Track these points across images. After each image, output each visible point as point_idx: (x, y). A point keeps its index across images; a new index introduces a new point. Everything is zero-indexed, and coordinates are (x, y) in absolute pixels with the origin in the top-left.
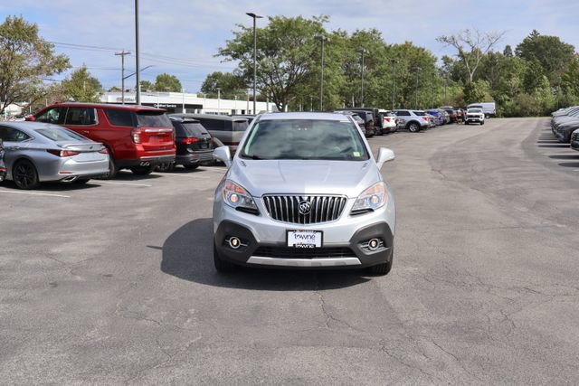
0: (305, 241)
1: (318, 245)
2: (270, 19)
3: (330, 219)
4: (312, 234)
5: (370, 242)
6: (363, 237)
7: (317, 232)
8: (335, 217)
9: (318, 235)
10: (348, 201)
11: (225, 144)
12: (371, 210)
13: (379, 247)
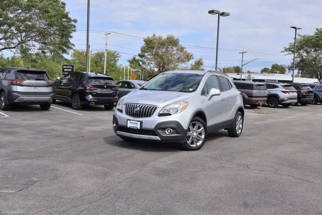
0: (134, 125)
1: (139, 128)
2: (317, 29)
3: (147, 117)
4: (137, 122)
5: (166, 130)
6: (161, 127)
7: (138, 121)
8: (150, 116)
9: (139, 123)
10: (157, 109)
11: (249, 96)
12: (170, 115)
13: (173, 133)
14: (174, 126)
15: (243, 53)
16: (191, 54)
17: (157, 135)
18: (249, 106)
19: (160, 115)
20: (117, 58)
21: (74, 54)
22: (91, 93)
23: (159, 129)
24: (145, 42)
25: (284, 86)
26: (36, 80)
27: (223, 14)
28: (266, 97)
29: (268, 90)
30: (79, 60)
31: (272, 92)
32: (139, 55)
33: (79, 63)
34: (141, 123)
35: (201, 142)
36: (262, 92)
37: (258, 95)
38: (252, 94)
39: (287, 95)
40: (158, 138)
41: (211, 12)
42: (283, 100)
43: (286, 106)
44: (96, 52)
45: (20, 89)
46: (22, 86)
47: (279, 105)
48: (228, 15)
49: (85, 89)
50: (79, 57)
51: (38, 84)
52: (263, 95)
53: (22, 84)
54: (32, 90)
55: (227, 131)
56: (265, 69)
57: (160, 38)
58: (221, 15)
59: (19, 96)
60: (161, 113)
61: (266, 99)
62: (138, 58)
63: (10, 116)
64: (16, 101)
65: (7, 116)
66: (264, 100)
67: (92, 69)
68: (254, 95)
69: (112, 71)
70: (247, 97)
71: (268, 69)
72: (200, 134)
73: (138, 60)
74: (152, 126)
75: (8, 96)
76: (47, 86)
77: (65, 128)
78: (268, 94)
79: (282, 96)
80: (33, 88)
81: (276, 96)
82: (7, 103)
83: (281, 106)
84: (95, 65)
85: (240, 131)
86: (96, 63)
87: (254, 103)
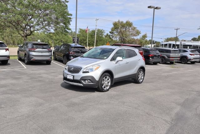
0: (70, 78)
1: (72, 79)
5: (86, 81)
6: (84, 79)
7: (72, 75)
8: (78, 73)
9: (72, 76)
10: (82, 69)
11: (168, 57)
12: (89, 72)
13: (90, 82)
14: (90, 78)
15: (177, 29)
16: (139, 31)
17: (81, 83)
18: (169, 62)
19: (84, 72)
20: (103, 33)
21: (80, 31)
22: (72, 56)
23: (82, 80)
24: (113, 25)
25: (191, 51)
26: (42, 49)
27: (157, 8)
28: (179, 57)
29: (180, 53)
30: (83, 34)
31: (184, 55)
32: (110, 32)
33: (82, 36)
34: (74, 76)
35: (108, 87)
36: (177, 54)
37: (173, 56)
38: (170, 56)
39: (193, 56)
40: (82, 85)
41: (149, 7)
42: (190, 60)
43: (193, 63)
44: (91, 30)
45: (34, 53)
46: (35, 52)
47: (188, 62)
48: (160, 8)
49: (69, 53)
50: (82, 33)
51: (43, 51)
52: (177, 56)
53: (35, 51)
54: (40, 54)
55: (133, 80)
56: (194, 38)
57: (122, 22)
58: (155, 9)
59: (33, 57)
60: (84, 71)
61: (179, 58)
62: (109, 34)
63: (27, 68)
64: (32, 60)
65: (25, 68)
66: (178, 60)
67: (89, 39)
68: (171, 56)
69: (100, 40)
70: (167, 58)
71: (196, 38)
72: (108, 83)
73: (110, 35)
74: (79, 78)
75: (28, 57)
76: (48, 52)
77: (48, 76)
78: (180, 56)
79: (190, 57)
80: (40, 53)
81: (186, 57)
82: (28, 61)
83: (190, 62)
84: (91, 37)
85: (142, 80)
86: (92, 36)
87: (171, 61)
